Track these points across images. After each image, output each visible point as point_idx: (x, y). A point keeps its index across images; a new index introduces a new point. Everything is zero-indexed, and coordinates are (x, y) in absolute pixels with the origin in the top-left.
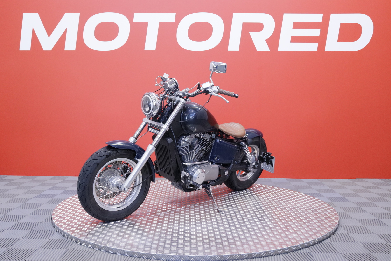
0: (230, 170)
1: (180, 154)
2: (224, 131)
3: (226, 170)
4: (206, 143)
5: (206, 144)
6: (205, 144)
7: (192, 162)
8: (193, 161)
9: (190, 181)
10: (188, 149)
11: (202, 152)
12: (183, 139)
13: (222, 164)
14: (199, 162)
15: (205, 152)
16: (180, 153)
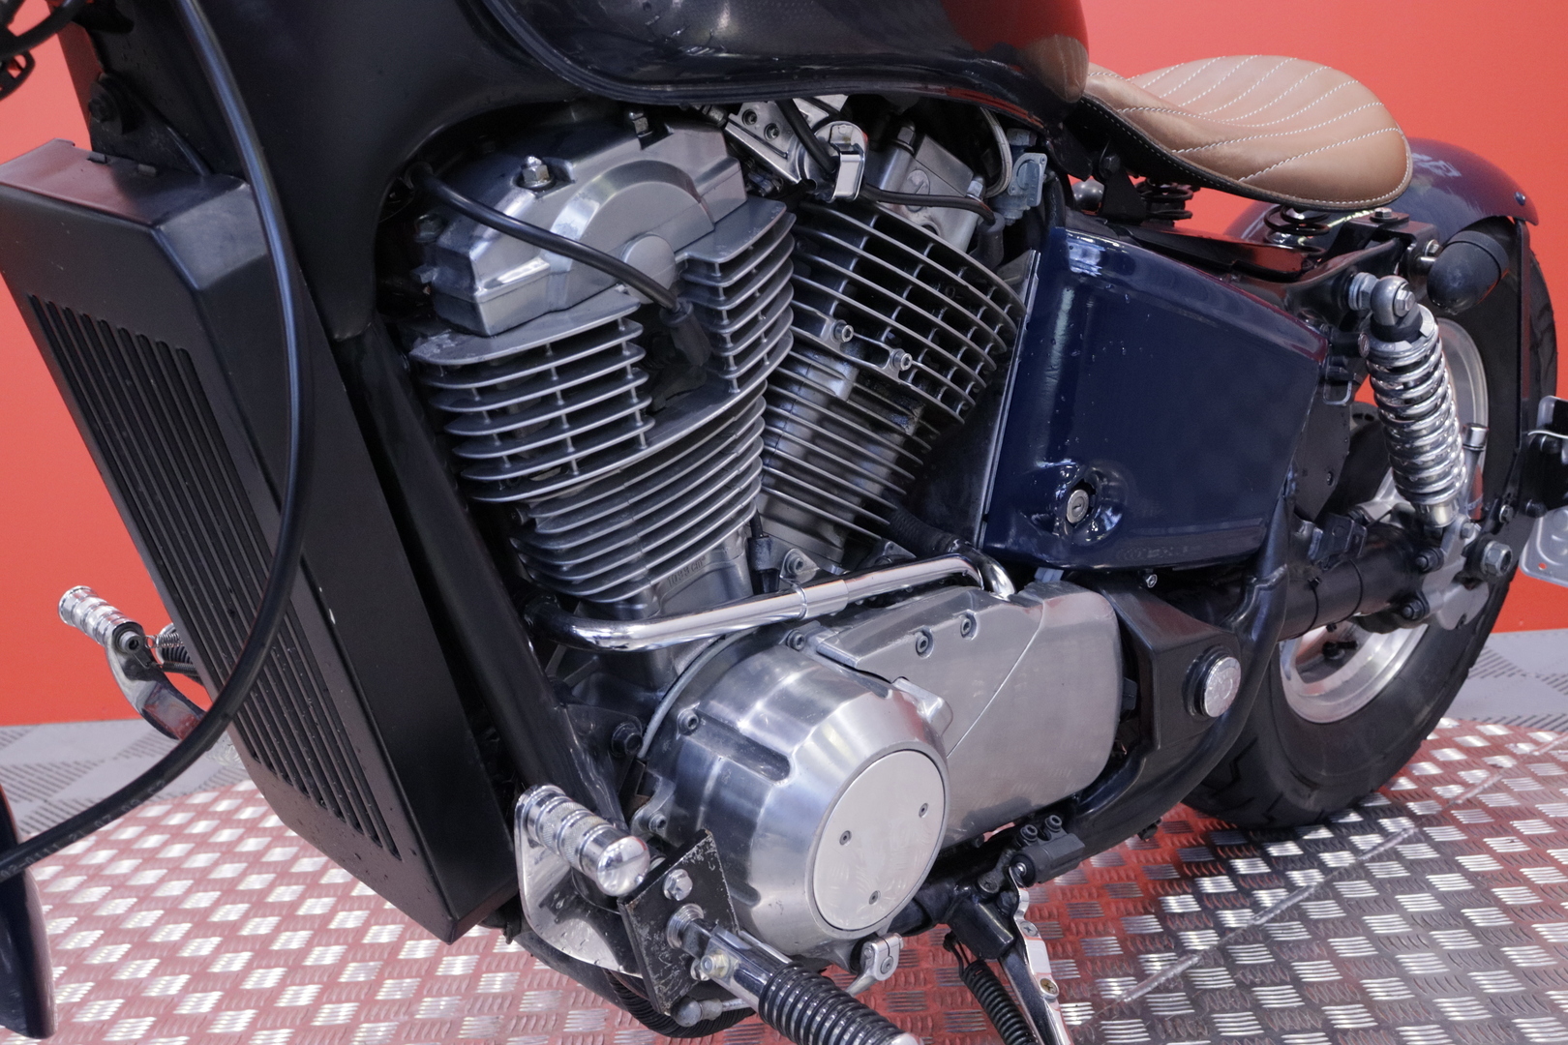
0: (1254, 637)
1: (492, 488)
2: (1147, 125)
3: (1208, 654)
4: (928, 275)
5: (933, 304)
6: (918, 296)
7: (730, 597)
8: (741, 571)
9: (703, 943)
10: (618, 377)
11: (878, 426)
12: (517, 206)
13: (1151, 581)
14: (838, 587)
15: (920, 431)
16: (495, 465)
